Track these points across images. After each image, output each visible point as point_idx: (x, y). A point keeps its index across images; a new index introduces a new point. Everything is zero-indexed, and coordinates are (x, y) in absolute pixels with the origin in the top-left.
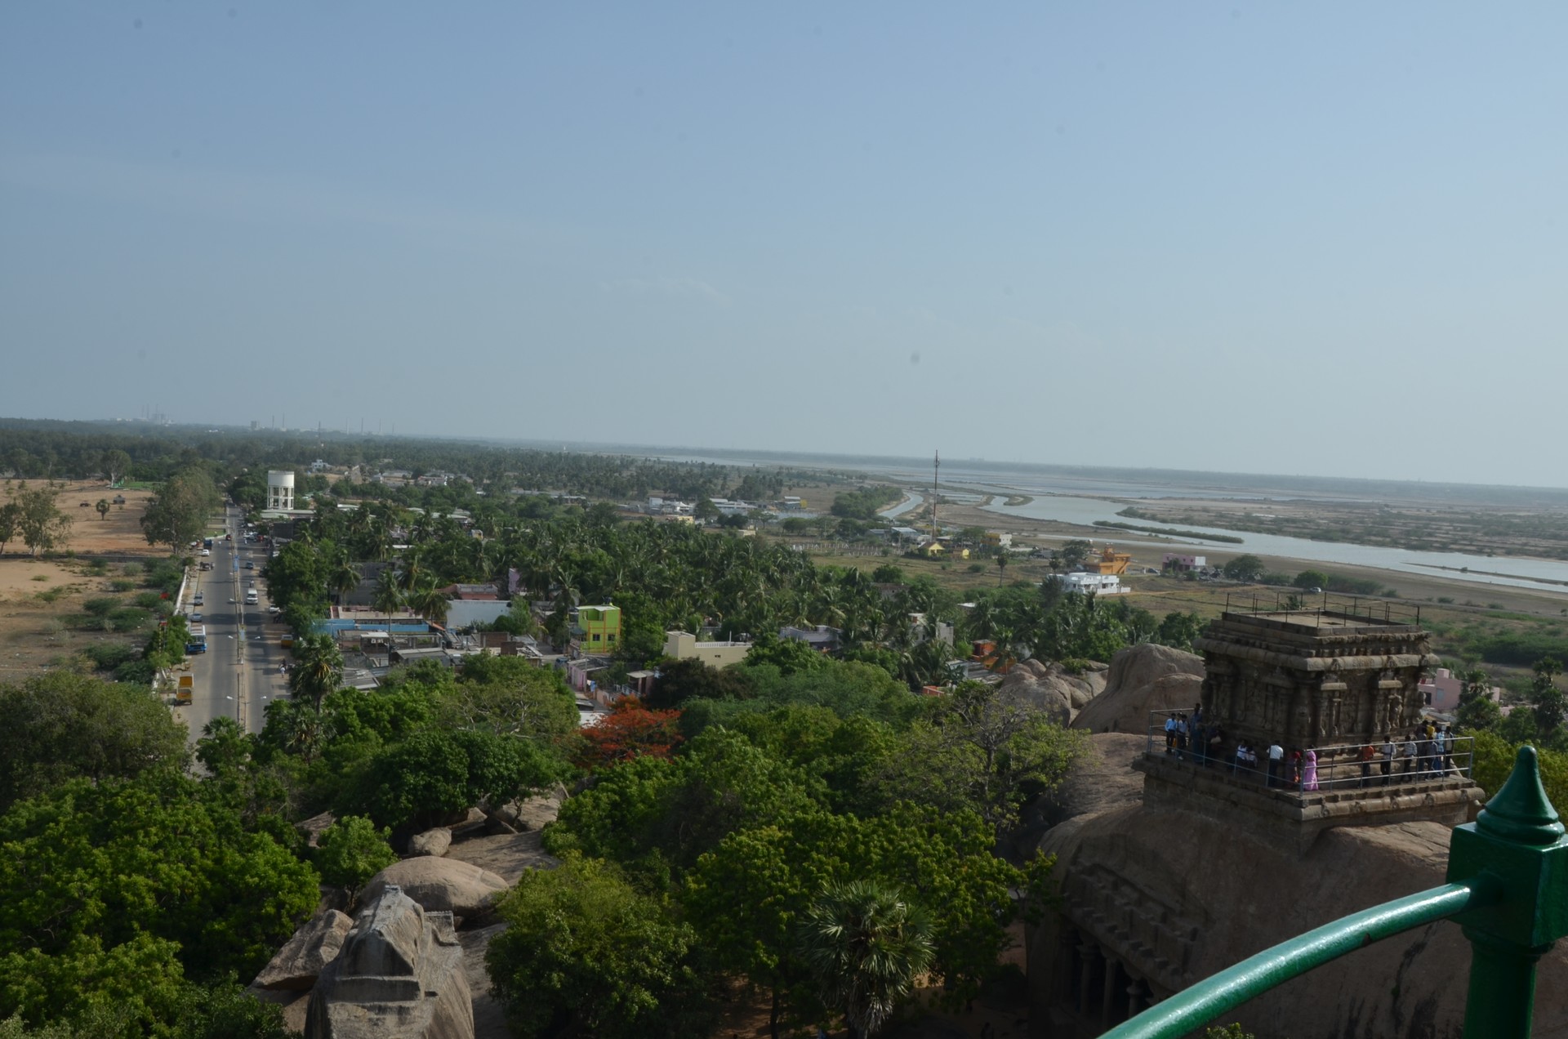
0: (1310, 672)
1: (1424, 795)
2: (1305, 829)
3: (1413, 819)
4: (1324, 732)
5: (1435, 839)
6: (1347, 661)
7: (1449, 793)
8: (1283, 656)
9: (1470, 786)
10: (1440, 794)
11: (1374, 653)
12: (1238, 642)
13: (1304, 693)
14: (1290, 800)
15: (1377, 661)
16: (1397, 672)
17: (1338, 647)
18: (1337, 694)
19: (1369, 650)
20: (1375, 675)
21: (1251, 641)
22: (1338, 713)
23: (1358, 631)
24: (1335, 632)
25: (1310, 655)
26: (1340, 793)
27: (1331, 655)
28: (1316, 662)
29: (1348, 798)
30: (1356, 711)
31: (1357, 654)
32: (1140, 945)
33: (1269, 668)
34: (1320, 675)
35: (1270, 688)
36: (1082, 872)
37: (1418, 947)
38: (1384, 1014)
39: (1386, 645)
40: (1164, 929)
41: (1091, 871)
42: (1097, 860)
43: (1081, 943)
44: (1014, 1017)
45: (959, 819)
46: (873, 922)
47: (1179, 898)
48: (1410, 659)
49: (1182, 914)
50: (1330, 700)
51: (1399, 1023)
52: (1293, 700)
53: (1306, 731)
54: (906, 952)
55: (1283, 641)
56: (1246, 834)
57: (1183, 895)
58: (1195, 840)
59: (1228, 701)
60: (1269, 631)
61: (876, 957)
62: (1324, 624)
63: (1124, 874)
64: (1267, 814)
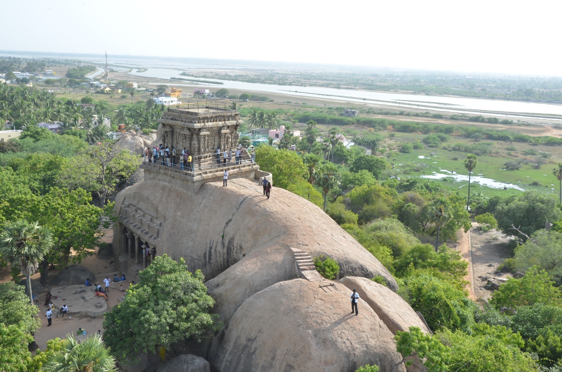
0: (196, 129)
1: (238, 169)
2: (196, 184)
3: (235, 178)
4: (202, 150)
5: (241, 184)
6: (210, 124)
7: (247, 168)
8: (187, 124)
9: (255, 165)
10: (244, 168)
11: (219, 121)
12: (172, 119)
13: (195, 136)
14: (190, 175)
15: (220, 124)
16: (228, 127)
17: (205, 119)
18: (207, 136)
19: (218, 120)
20: (220, 128)
21: (177, 119)
22: (208, 143)
23: (213, 113)
24: (205, 114)
25: (196, 123)
26: (208, 171)
27: (204, 122)
28: (197, 125)
29: (211, 172)
30: (215, 142)
31: (213, 121)
32: (144, 230)
33: (183, 128)
34: (200, 130)
35: (183, 135)
36: (125, 207)
37: (230, 221)
38: (220, 244)
39: (224, 118)
40: (151, 224)
41: (128, 206)
42: (130, 202)
43: (127, 232)
44: (109, 261)
45: (77, 192)
46: (25, 235)
47: (156, 212)
48: (232, 122)
49: (157, 218)
50: (204, 138)
51: (224, 246)
52: (191, 139)
53: (196, 150)
54: (40, 244)
55: (187, 118)
56: (177, 188)
57: (157, 212)
58: (161, 192)
59: (170, 141)
60: (183, 115)
61: (27, 248)
62: (201, 111)
63: (139, 206)
64: (183, 180)
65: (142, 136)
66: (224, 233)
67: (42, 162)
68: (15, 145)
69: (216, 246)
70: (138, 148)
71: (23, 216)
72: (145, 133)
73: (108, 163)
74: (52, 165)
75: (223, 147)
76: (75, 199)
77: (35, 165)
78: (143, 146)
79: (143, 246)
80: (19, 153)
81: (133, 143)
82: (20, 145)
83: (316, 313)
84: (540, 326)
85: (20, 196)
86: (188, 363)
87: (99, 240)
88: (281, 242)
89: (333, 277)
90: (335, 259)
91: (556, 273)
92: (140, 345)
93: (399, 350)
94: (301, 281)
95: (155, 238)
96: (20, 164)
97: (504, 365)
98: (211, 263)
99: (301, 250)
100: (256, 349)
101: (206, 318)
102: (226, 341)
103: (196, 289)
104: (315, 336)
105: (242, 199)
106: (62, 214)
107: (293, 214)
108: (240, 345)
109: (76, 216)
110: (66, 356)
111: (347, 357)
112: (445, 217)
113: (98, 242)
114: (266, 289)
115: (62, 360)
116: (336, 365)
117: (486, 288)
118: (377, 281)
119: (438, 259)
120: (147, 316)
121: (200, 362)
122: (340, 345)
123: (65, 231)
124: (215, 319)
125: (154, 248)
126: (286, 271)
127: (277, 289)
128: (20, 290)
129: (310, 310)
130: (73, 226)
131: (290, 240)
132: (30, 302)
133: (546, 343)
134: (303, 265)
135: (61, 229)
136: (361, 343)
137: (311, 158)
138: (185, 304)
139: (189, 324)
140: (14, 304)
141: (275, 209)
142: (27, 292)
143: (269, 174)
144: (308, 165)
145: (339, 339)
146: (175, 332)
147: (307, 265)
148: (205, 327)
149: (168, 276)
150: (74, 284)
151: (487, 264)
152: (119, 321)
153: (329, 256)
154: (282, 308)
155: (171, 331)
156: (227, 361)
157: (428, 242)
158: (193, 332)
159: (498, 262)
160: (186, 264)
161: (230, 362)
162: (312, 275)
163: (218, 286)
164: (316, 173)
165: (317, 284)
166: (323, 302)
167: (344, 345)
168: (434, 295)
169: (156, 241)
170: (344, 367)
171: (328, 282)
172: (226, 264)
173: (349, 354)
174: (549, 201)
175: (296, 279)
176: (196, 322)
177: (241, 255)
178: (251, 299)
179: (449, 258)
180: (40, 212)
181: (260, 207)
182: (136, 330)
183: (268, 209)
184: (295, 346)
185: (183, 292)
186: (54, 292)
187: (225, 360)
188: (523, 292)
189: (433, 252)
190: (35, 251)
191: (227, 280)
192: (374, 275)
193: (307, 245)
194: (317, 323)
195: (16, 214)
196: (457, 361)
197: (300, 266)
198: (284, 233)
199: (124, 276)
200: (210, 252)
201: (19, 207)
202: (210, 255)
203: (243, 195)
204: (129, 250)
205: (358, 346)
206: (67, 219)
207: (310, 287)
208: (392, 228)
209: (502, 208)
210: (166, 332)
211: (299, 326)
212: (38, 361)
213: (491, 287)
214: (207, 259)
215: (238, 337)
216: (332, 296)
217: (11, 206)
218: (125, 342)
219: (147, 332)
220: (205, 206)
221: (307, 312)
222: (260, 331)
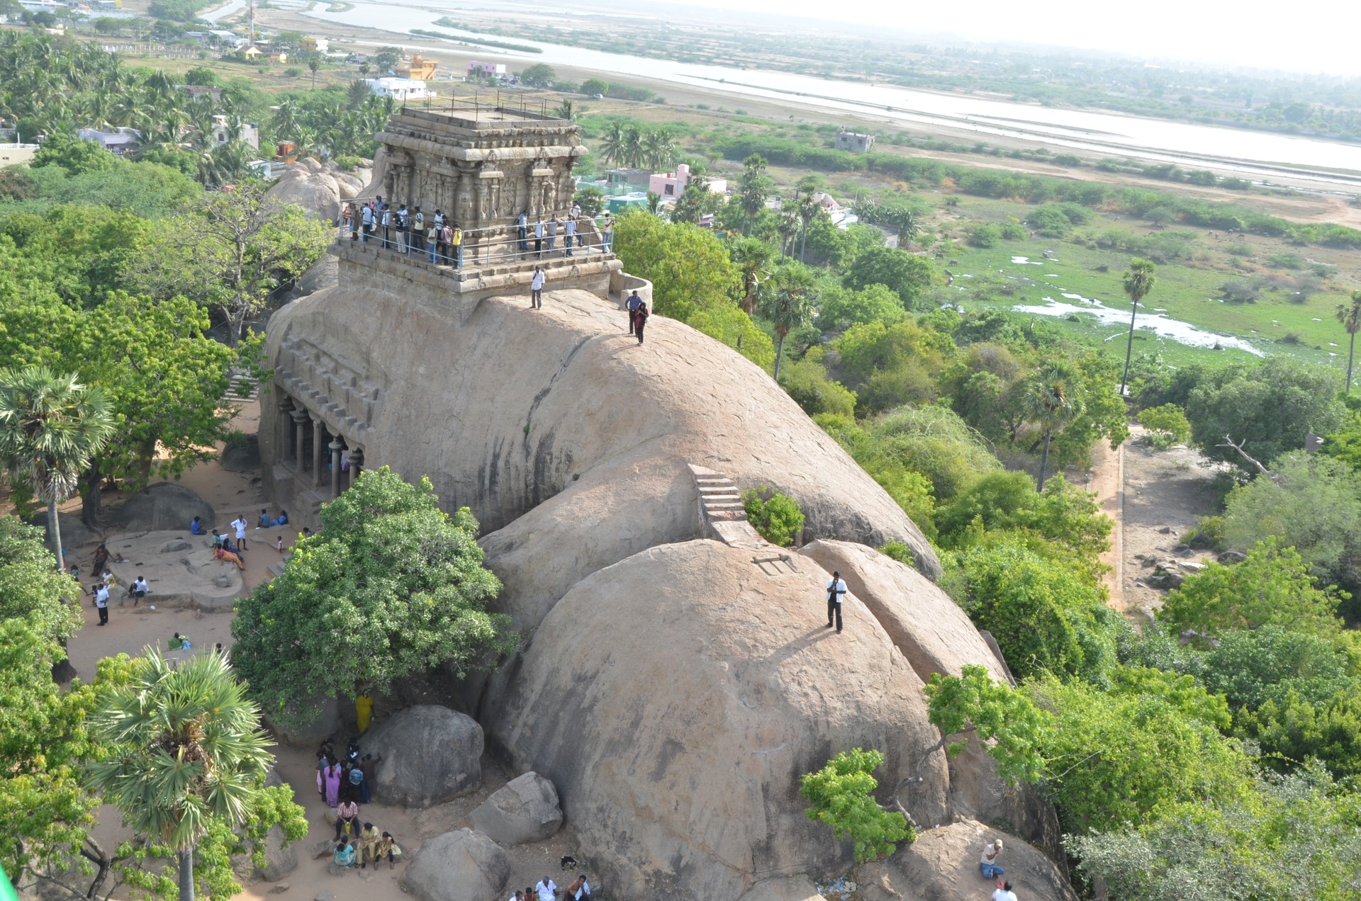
0: (469, 162)
1: (570, 267)
2: (465, 300)
3: (562, 288)
4: (484, 215)
5: (576, 305)
6: (504, 152)
7: (592, 265)
8: (447, 148)
9: (611, 258)
10: (584, 266)
11: (529, 145)
12: (412, 135)
13: (466, 180)
15: (531, 152)
16: (550, 161)
17: (494, 139)
18: (496, 181)
19: (525, 143)
20: (530, 164)
21: (423, 134)
22: (498, 198)
23: (514, 125)
24: (493, 125)
25: (469, 147)
26: (496, 268)
27: (490, 146)
28: (473, 154)
29: (503, 271)
30: (515, 196)
31: (514, 145)
32: (336, 406)
33: (438, 159)
34: (479, 164)
35: (438, 177)
36: (291, 348)
37: (545, 392)
38: (518, 448)
39: (539, 138)
40: (353, 392)
41: (299, 346)
42: (303, 336)
43: (294, 409)
44: (250, 477)
45: (172, 305)
46: (45, 405)
47: (364, 364)
48: (561, 150)
49: (367, 378)
50: (490, 187)
51: (528, 454)
52: (457, 188)
53: (469, 215)
54: (82, 429)
55: (449, 134)
56: (419, 306)
57: (368, 362)
58: (378, 314)
59: (406, 190)
60: (438, 125)
61: (48, 437)
62: (484, 118)
63: (325, 347)
64: (435, 288)
65: (336, 173)
66: (529, 421)
67: (88, 227)
68: (19, 183)
69: (509, 454)
70: (325, 203)
71: (39, 359)
72: (344, 168)
73: (251, 238)
74: (112, 237)
75: (534, 211)
76: (168, 321)
77: (69, 233)
78: (337, 199)
79: (333, 445)
80: (30, 203)
81: (314, 191)
82: (32, 182)
83: (742, 622)
84: (1269, 678)
85: (33, 309)
86: (432, 726)
87: (226, 425)
88: (667, 449)
89: (787, 539)
90: (795, 497)
91: (1320, 556)
92: (319, 678)
93: (935, 719)
94: (710, 546)
95: (361, 427)
96: (33, 229)
97: (1179, 764)
98: (495, 493)
99: (713, 473)
100: (595, 700)
101: (480, 622)
102: (525, 680)
103: (458, 553)
104: (737, 676)
105: (576, 340)
106: (135, 357)
107: (699, 383)
108: (558, 688)
109: (170, 364)
110: (142, 698)
111: (811, 729)
112: (1066, 409)
113: (222, 429)
114: (627, 561)
115: (132, 706)
116: (782, 746)
117: (1152, 583)
118: (891, 553)
119: (1042, 509)
120: (338, 612)
121: (460, 725)
122: (795, 700)
123: (143, 399)
124: (499, 626)
125: (359, 451)
126: (674, 521)
127: (652, 562)
128: (32, 536)
129: (729, 615)
130: (162, 387)
131: (689, 446)
132: (57, 567)
133: (1281, 719)
134: (717, 509)
135: (133, 396)
136: (844, 697)
137: (750, 249)
138: (429, 587)
139: (439, 635)
140: (17, 569)
141: (655, 371)
142: (49, 542)
143: (645, 284)
144: (742, 265)
145: (794, 687)
146: (404, 653)
147: (726, 509)
148: (477, 644)
149: (390, 519)
150: (163, 528)
151: (1158, 528)
152: (270, 622)
153: (781, 490)
154: (662, 608)
155: (394, 649)
156: (525, 724)
157: (1021, 467)
158: (448, 654)
159: (1185, 523)
160: (434, 491)
161: (533, 728)
162: (738, 533)
163: (509, 547)
164: (760, 287)
165: (749, 554)
166: (760, 597)
167: (803, 701)
168: (1026, 594)
169: (363, 433)
170: (800, 751)
171: (775, 550)
172: (530, 496)
173: (816, 723)
174: (1320, 383)
175: (699, 541)
176: (454, 631)
177: (570, 477)
178: (589, 582)
179: (1067, 508)
180: (81, 351)
181: (620, 362)
182: (310, 643)
183: (638, 369)
184: (688, 697)
185: (425, 558)
186: (114, 544)
187: (520, 722)
188: (1238, 597)
189: (1031, 493)
190: (70, 444)
191: (531, 536)
192: (886, 539)
193: (728, 460)
194: (744, 646)
195: (22, 352)
196: (1069, 750)
197: (710, 509)
198: (676, 428)
199: (284, 513)
200: (494, 465)
201: (32, 336)
202: (494, 474)
203: (578, 332)
204: (299, 452)
205: (839, 705)
206: (149, 370)
207: (732, 562)
208: (936, 430)
209: (1206, 393)
210: (382, 652)
211: (699, 651)
212: (76, 706)
213: (1163, 582)
214: (487, 482)
215: (555, 672)
216: (782, 584)
217: (11, 333)
218: (283, 670)
219: (338, 650)
220: (486, 356)
221: (720, 620)
222: (607, 659)
